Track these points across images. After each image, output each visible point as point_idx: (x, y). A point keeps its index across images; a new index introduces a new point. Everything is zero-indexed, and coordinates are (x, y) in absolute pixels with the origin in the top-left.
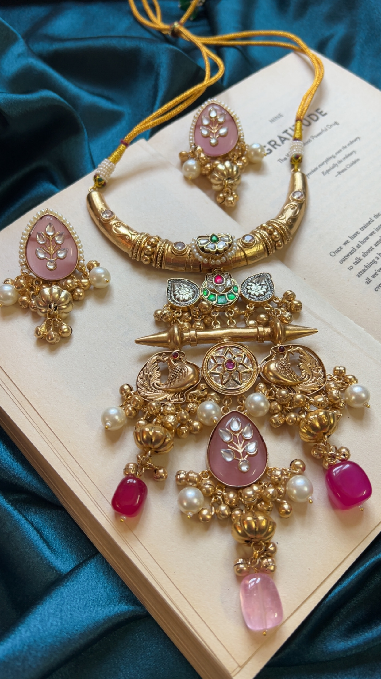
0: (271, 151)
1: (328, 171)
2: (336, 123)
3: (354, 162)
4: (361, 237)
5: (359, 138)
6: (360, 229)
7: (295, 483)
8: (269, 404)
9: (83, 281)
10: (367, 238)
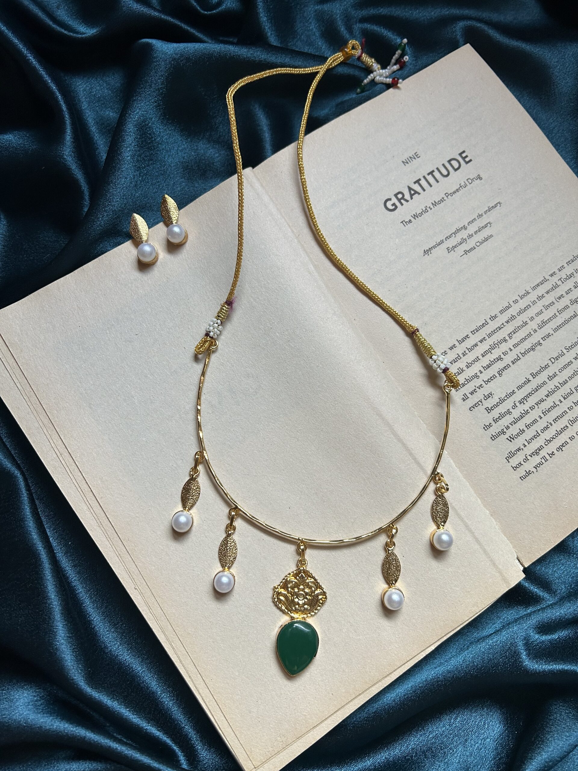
0: (396, 207)
1: (454, 247)
2: (479, 178)
3: (486, 239)
4: (469, 343)
5: (499, 203)
6: (471, 332)
10: (476, 345)
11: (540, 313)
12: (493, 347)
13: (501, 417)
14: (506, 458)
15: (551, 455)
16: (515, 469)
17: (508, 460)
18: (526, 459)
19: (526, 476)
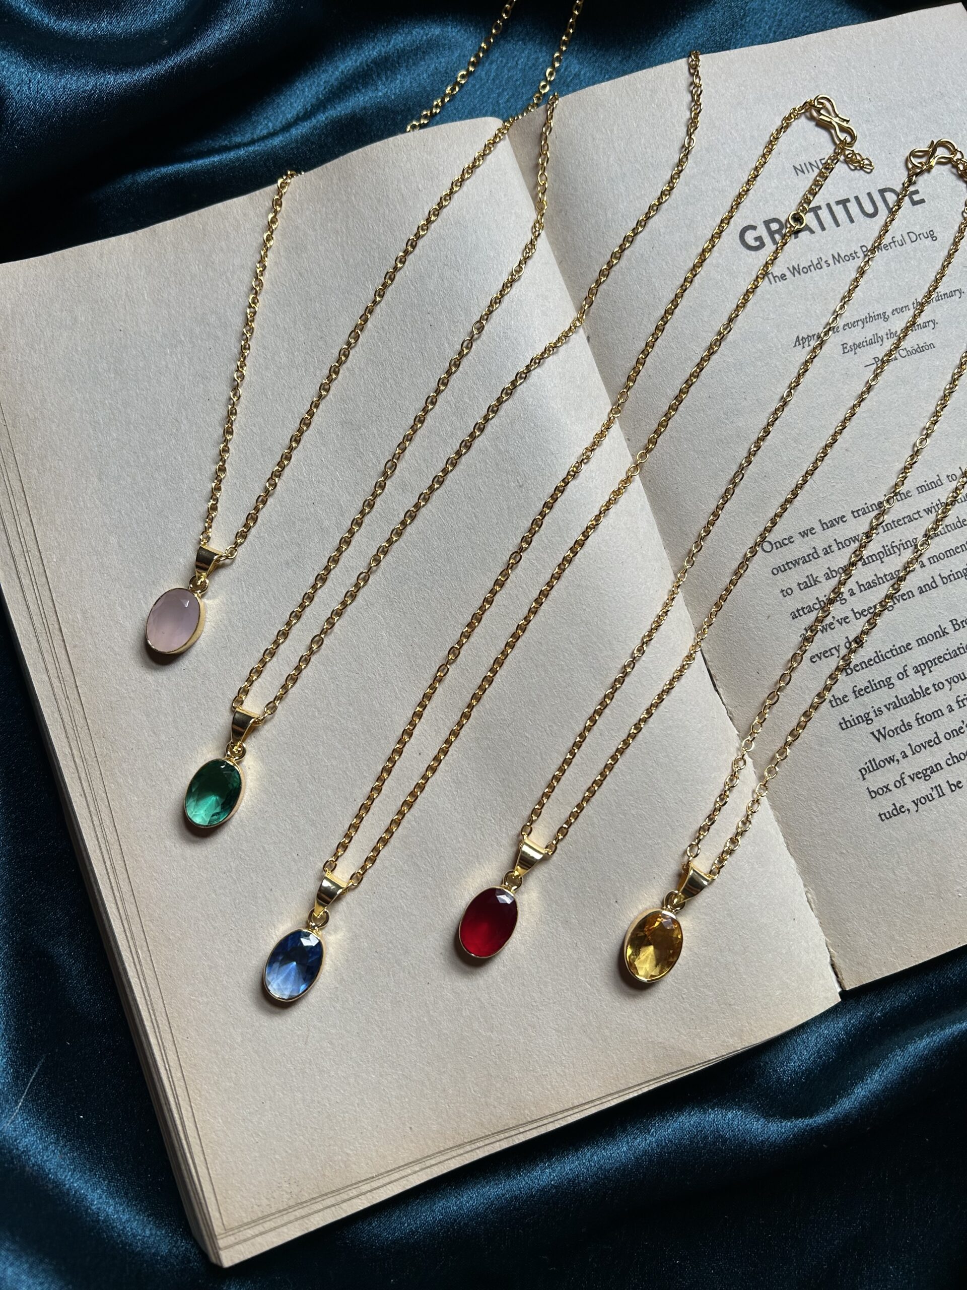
0: (762, 245)
1: (857, 346)
2: (932, 236)
3: (923, 349)
4: (843, 532)
6: (853, 512)
10: (856, 539)
12: (888, 551)
13: (870, 689)
14: (860, 771)
15: (953, 788)
16: (873, 795)
17: (863, 775)
18: (901, 783)
19: (891, 815)
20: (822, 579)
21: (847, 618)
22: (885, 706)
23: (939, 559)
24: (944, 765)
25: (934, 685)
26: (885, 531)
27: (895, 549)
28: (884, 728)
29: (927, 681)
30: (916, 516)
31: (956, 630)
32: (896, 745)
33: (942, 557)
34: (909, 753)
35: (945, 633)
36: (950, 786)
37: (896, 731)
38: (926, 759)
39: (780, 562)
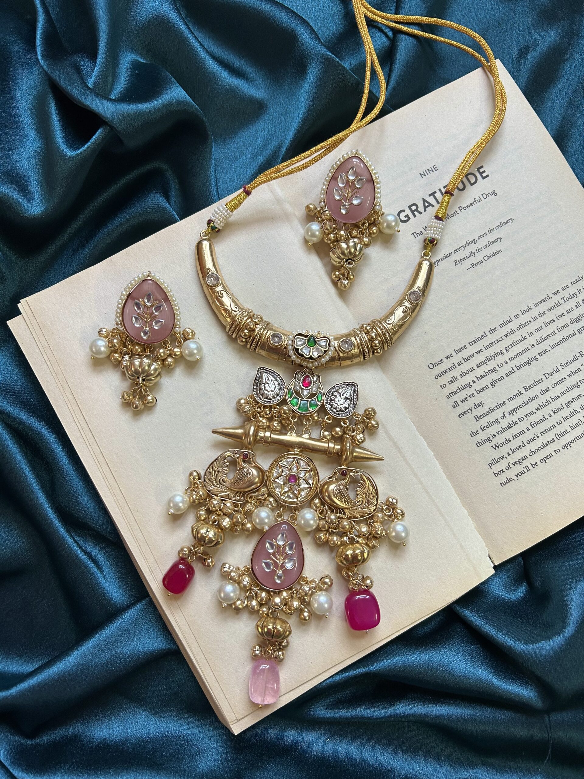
0: (409, 219)
1: (462, 260)
2: (494, 193)
3: (495, 254)
4: (465, 354)
5: (511, 219)
6: (469, 343)
7: (318, 598)
8: (318, 521)
9: (176, 350)
10: (472, 356)
11: (541, 328)
12: (488, 359)
13: (489, 426)
14: (489, 465)
15: (534, 466)
16: (496, 475)
17: (490, 467)
18: (509, 467)
19: (506, 483)
20: (459, 377)
21: (473, 394)
22: (497, 433)
23: (514, 358)
24: (528, 456)
25: (519, 419)
26: (486, 349)
27: (492, 357)
28: (498, 443)
29: (515, 418)
30: (501, 339)
31: (526, 391)
32: (504, 450)
33: (515, 357)
34: (511, 453)
35: (521, 393)
36: (532, 465)
37: (503, 444)
38: (519, 455)
39: (438, 372)
